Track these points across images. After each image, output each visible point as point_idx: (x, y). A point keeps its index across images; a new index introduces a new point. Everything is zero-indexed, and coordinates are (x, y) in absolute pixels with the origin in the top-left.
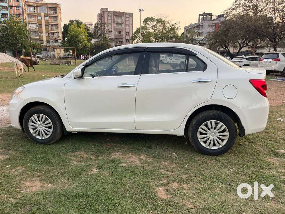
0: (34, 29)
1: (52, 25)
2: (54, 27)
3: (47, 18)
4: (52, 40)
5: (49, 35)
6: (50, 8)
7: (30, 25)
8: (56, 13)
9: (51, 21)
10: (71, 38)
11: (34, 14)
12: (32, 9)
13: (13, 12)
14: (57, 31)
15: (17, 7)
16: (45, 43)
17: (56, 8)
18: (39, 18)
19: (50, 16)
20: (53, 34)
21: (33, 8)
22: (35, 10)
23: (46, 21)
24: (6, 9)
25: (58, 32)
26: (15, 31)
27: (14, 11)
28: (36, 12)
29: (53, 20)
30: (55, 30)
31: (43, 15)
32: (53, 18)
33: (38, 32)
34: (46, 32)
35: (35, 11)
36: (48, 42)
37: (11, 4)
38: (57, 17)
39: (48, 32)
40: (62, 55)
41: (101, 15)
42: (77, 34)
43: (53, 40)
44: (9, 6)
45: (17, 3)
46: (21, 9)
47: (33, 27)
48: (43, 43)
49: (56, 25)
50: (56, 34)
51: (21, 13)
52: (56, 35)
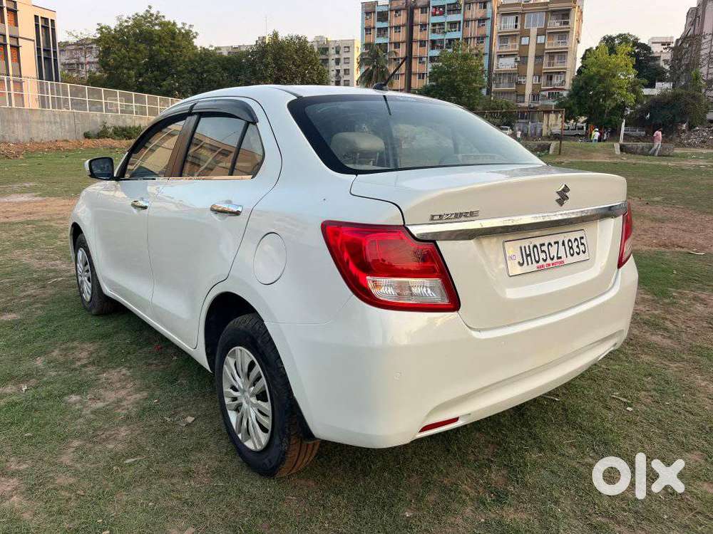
0: (508, 68)
1: (552, 55)
2: (556, 60)
3: (541, 39)
4: (543, 93)
5: (539, 81)
6: (553, 12)
7: (502, 60)
8: (567, 23)
9: (552, 44)
10: (586, 84)
11: (515, 31)
12: (511, 21)
13: (471, 34)
14: (562, 69)
15: (480, 21)
16: (527, 102)
17: (569, 10)
18: (525, 41)
19: (550, 33)
20: (550, 77)
21: (513, 18)
22: (517, 21)
23: (540, 46)
24: (457, 29)
25: (565, 72)
26: (456, 78)
27: (473, 29)
28: (519, 27)
29: (556, 41)
30: (558, 66)
31: (534, 31)
32: (556, 37)
33: (516, 76)
34: (534, 75)
35: (516, 26)
36: (535, 96)
37: (469, 15)
38: (568, 32)
39: (538, 74)
40: (557, 130)
41: (697, 13)
42: (603, 71)
43: (546, 93)
44: (464, 21)
45: (483, 11)
46: (488, 23)
47: (507, 64)
48: (524, 102)
49: (562, 54)
50: (557, 78)
51: (488, 33)
52: (557, 80)
